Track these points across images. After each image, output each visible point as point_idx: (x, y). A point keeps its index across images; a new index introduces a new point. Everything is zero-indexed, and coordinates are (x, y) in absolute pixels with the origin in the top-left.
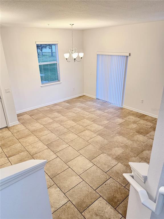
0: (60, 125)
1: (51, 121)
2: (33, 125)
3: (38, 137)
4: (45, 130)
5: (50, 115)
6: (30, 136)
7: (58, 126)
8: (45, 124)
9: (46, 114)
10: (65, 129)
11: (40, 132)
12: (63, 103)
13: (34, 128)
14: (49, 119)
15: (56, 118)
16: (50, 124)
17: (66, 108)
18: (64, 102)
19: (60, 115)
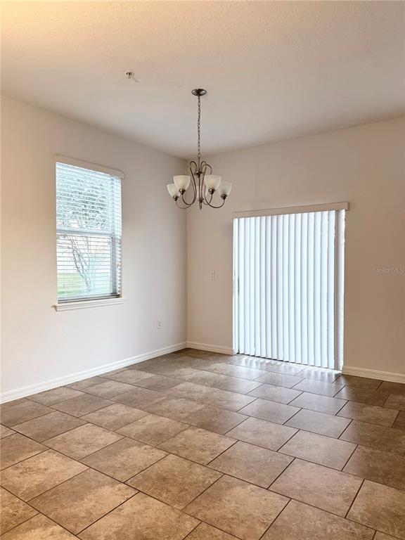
0: (162, 454)
1: (111, 438)
2: (27, 464)
3: (71, 527)
4: (100, 485)
5: (94, 417)
6: (28, 530)
7: (155, 459)
8: (86, 453)
9: (75, 414)
10: (198, 470)
11: (79, 497)
12: (130, 373)
13: (38, 478)
14: (99, 430)
15: (127, 423)
16: (109, 451)
17: (149, 388)
18: (131, 368)
19: (137, 411)
